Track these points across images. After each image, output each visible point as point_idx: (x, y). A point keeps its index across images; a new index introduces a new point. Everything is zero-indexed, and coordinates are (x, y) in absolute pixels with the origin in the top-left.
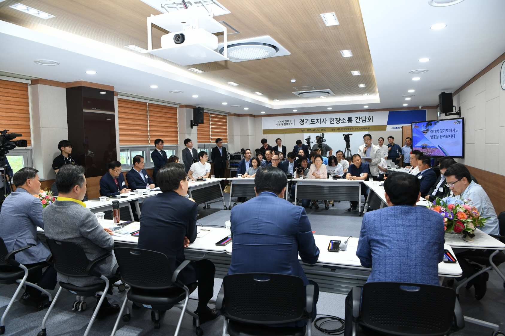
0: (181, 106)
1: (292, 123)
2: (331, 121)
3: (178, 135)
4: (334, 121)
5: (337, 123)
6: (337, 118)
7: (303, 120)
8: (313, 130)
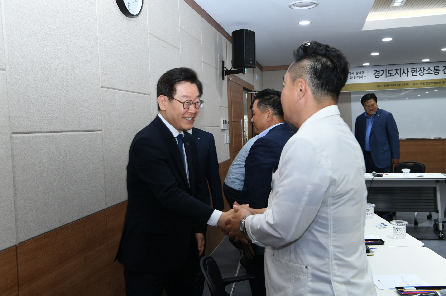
2: (413, 71)
6: (420, 68)
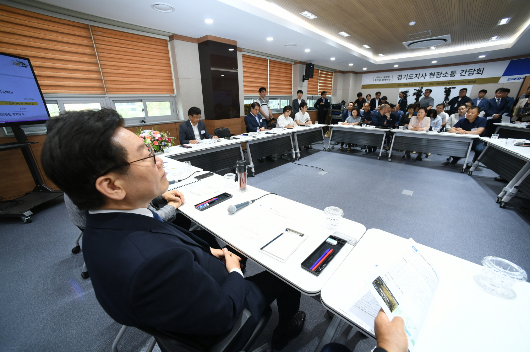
0: (296, 63)
1: (390, 78)
3: (292, 87)
4: (434, 76)
5: (438, 77)
7: (402, 76)
8: (410, 85)
